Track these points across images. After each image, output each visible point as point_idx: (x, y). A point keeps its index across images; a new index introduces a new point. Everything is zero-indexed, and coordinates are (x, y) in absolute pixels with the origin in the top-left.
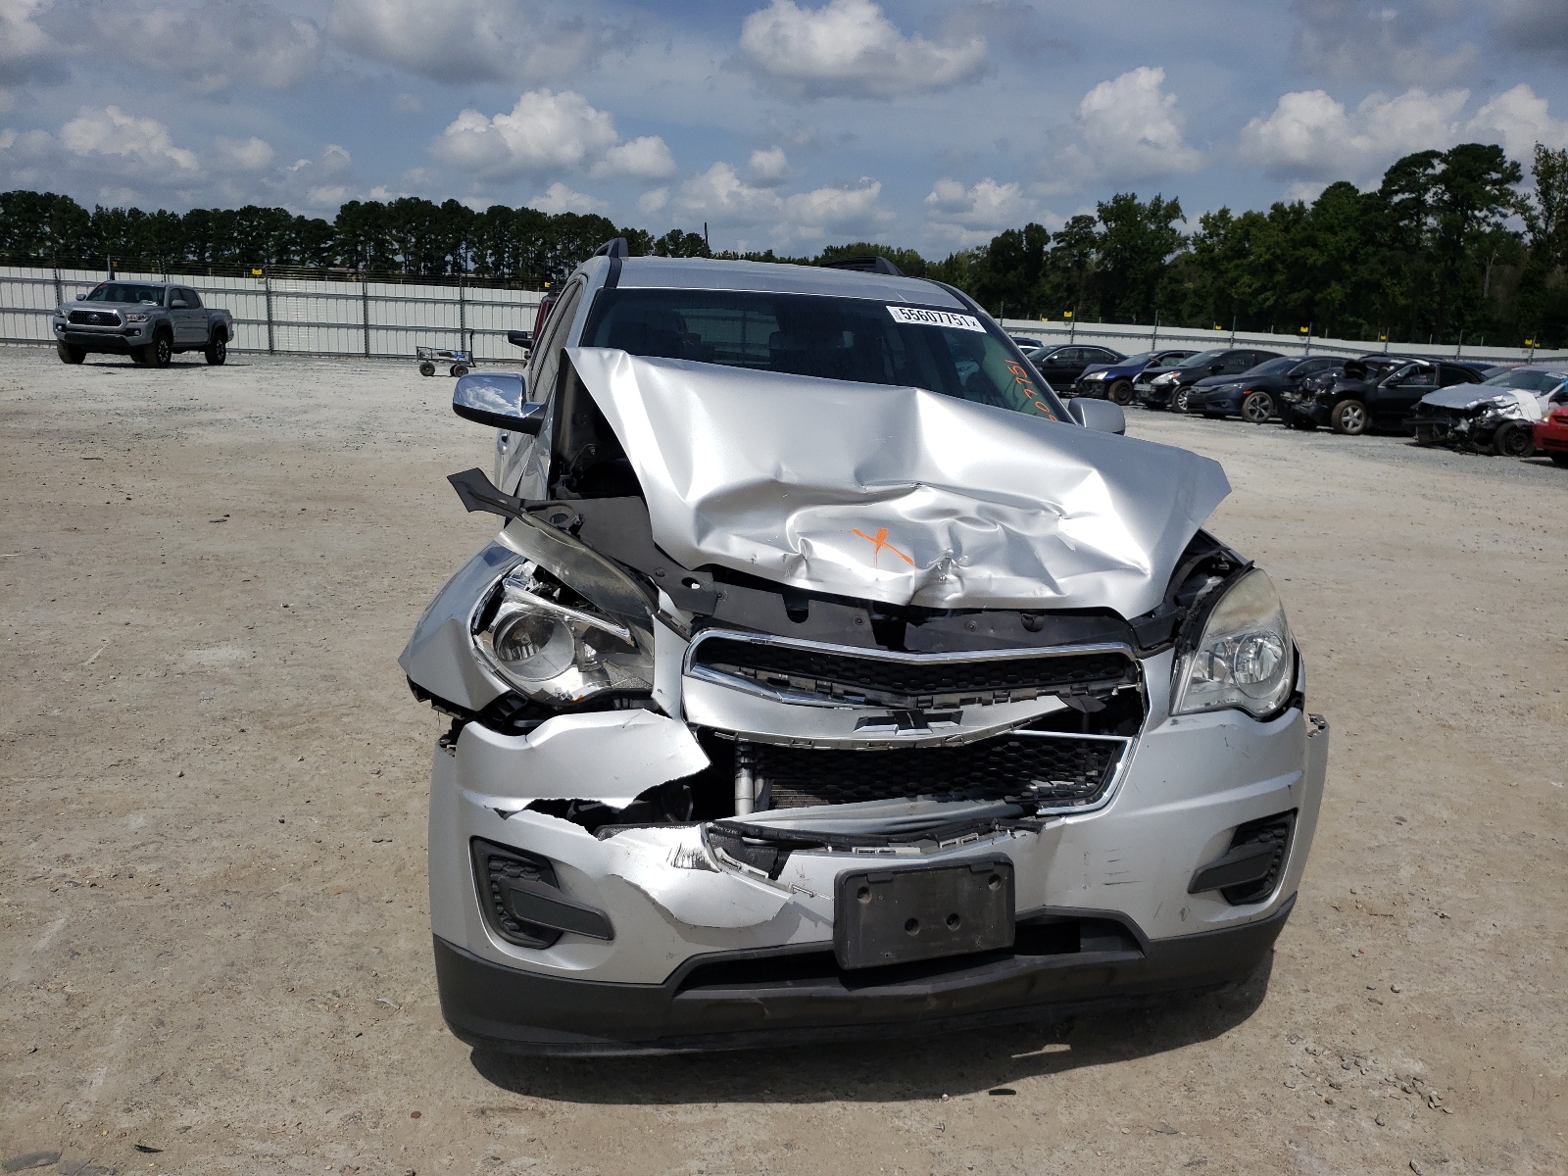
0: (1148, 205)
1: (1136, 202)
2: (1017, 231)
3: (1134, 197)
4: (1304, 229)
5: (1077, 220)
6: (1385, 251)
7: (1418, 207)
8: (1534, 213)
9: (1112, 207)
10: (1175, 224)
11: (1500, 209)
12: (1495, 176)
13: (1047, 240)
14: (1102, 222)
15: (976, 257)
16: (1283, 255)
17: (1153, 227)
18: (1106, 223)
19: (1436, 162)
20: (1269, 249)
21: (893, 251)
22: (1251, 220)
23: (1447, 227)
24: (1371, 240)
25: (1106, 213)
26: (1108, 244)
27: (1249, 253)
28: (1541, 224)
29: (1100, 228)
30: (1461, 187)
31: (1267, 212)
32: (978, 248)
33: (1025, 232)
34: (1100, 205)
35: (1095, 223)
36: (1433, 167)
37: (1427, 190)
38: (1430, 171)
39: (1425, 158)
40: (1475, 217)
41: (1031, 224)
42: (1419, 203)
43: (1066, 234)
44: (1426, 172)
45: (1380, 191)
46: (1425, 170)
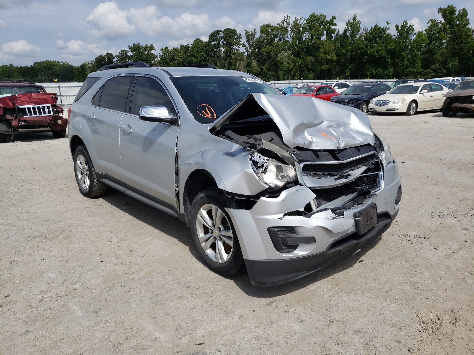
0: (144, 46)
1: (140, 45)
2: (103, 55)
3: (139, 44)
4: (190, 52)
5: (122, 51)
6: (212, 58)
7: (218, 46)
8: (247, 47)
9: (133, 47)
10: (153, 52)
11: (238, 46)
12: (236, 37)
13: (114, 58)
14: (131, 51)
15: (91, 63)
16: (186, 60)
17: (147, 53)
18: (132, 52)
19: (221, 33)
20: (181, 58)
21: (60, 63)
22: (175, 50)
23: (227, 51)
24: (208, 55)
25: (132, 49)
26: (134, 58)
27: (176, 59)
28: (249, 49)
29: (130, 54)
30: (228, 40)
31: (179, 47)
32: (91, 61)
33: (106, 55)
34: (129, 46)
35: (128, 52)
36: (221, 35)
37: (220, 41)
38: (220, 35)
39: (218, 32)
40: (233, 48)
41: (108, 53)
42: (219, 44)
43: (120, 56)
44: (219, 36)
45: (209, 41)
46: (219, 35)
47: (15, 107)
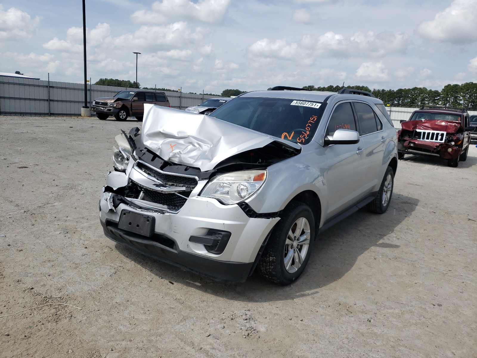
47: (414, 131)
